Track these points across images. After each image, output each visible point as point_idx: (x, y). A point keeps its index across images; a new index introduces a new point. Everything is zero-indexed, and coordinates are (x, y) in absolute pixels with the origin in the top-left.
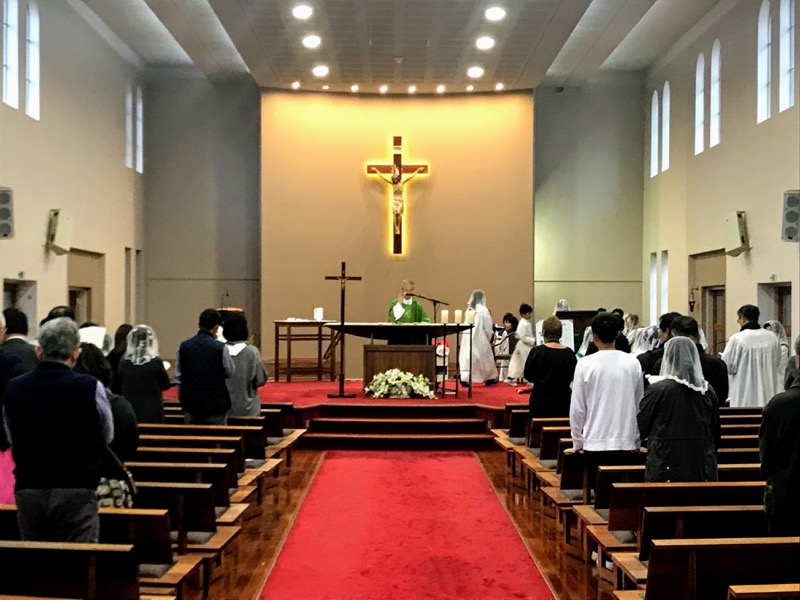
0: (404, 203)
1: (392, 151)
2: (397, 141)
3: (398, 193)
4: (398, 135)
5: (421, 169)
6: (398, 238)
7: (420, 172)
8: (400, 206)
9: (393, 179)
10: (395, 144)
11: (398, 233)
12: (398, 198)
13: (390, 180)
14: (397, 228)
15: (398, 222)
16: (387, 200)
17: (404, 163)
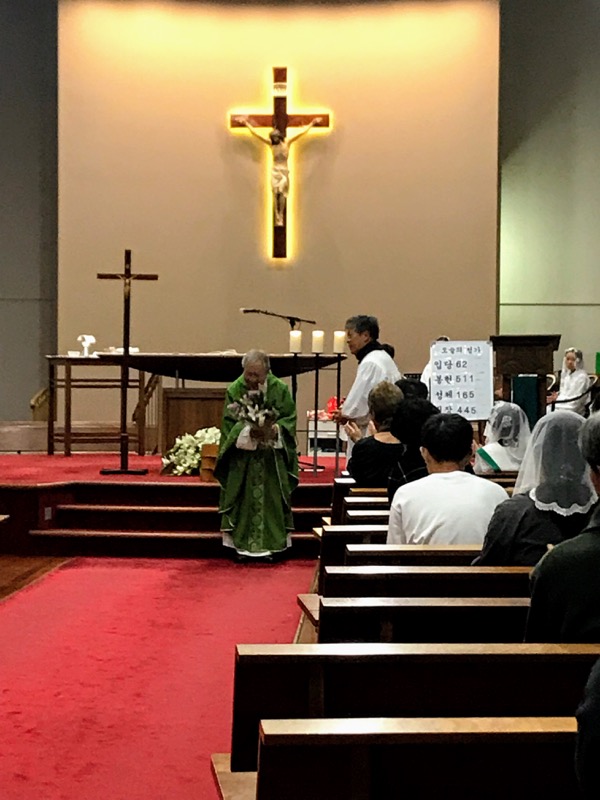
0: (292, 176)
1: (272, 91)
2: (280, 75)
3: (280, 159)
4: (281, 65)
5: (318, 120)
6: (280, 233)
7: (317, 125)
8: (284, 179)
9: (272, 137)
10: (276, 80)
11: (280, 224)
12: (281, 167)
13: (267, 137)
14: (279, 217)
15: (280, 206)
16: (263, 171)
17: (291, 110)
